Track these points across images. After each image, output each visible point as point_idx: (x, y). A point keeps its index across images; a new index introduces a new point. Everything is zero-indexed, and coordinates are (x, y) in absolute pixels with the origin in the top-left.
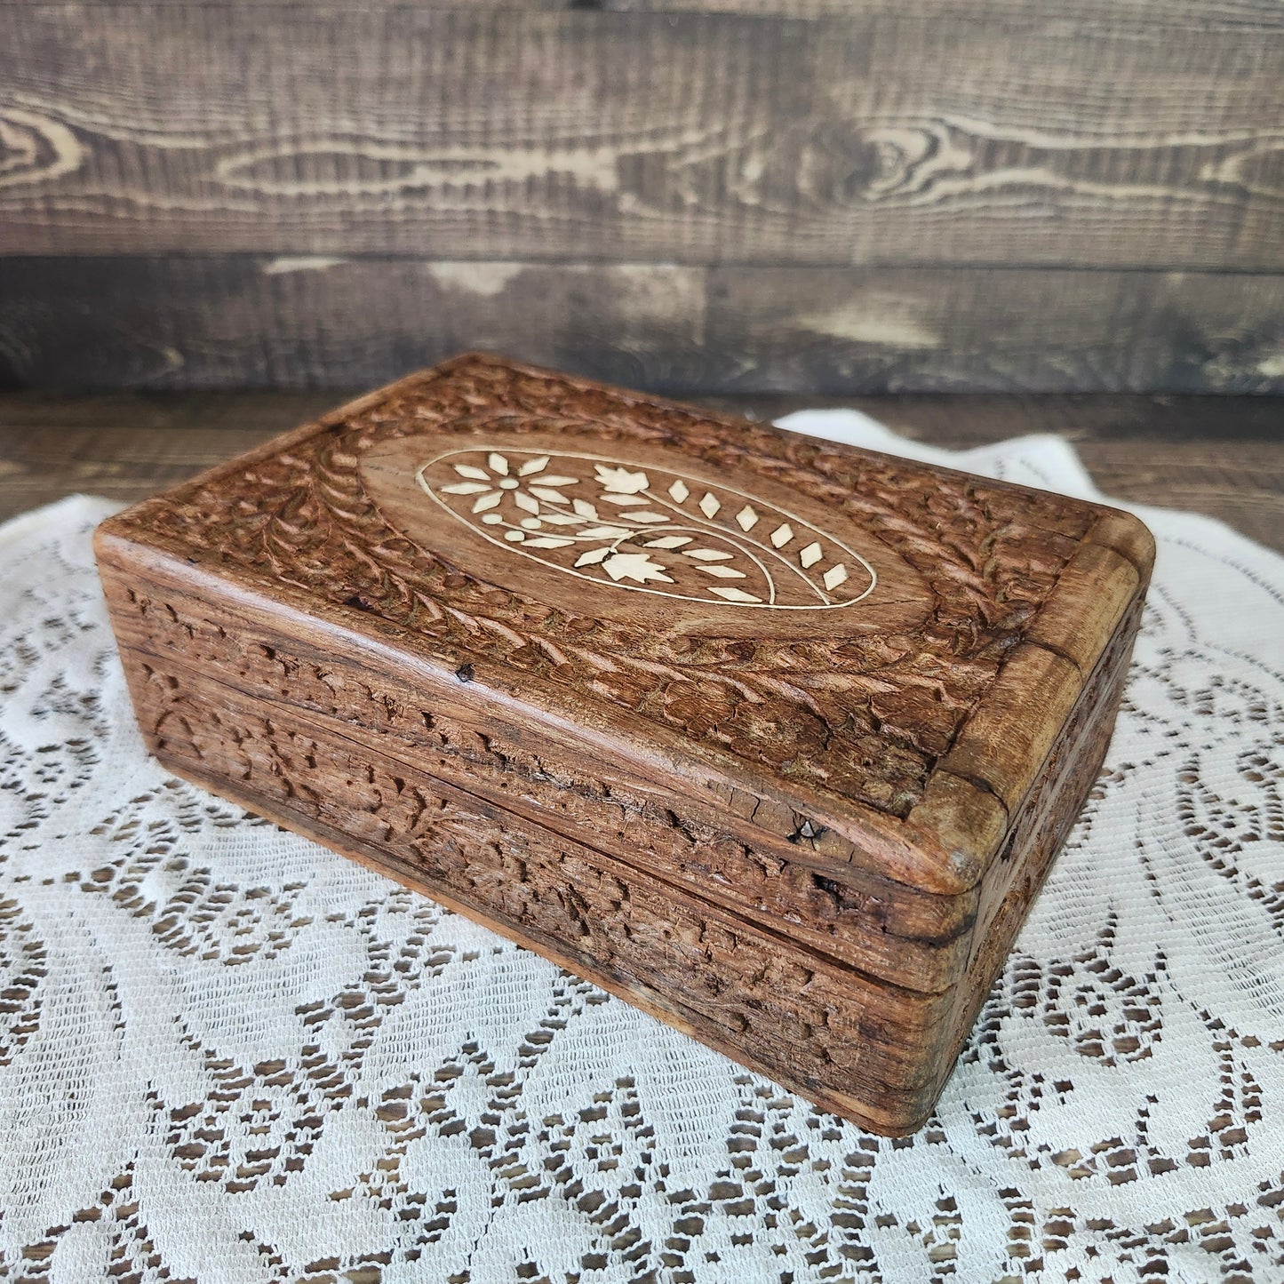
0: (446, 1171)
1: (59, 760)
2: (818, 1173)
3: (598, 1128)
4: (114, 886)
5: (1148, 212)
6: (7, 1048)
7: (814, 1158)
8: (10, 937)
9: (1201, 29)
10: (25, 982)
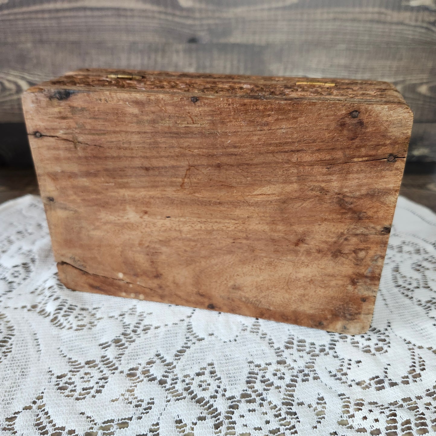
0: (150, 392)
1: (19, 270)
2: (277, 390)
3: (202, 378)
4: (38, 310)
7: (275, 385)
8: (3, 324)
10: (8, 338)
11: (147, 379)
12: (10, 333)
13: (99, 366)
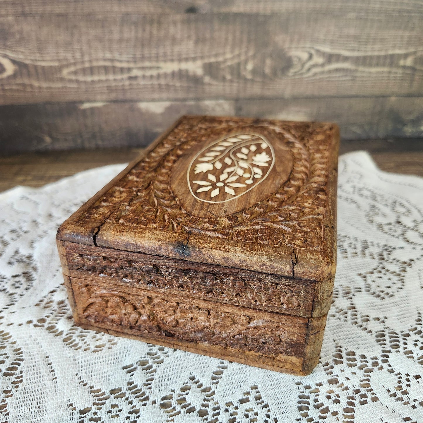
1: (20, 280)
2: (335, 417)
3: (247, 406)
4: (46, 325)
5: (382, 77)
6: (11, 390)
7: (332, 411)
8: (8, 347)
9: (398, 15)
10: (16, 364)
11: (184, 410)
12: (17, 357)
13: (127, 396)
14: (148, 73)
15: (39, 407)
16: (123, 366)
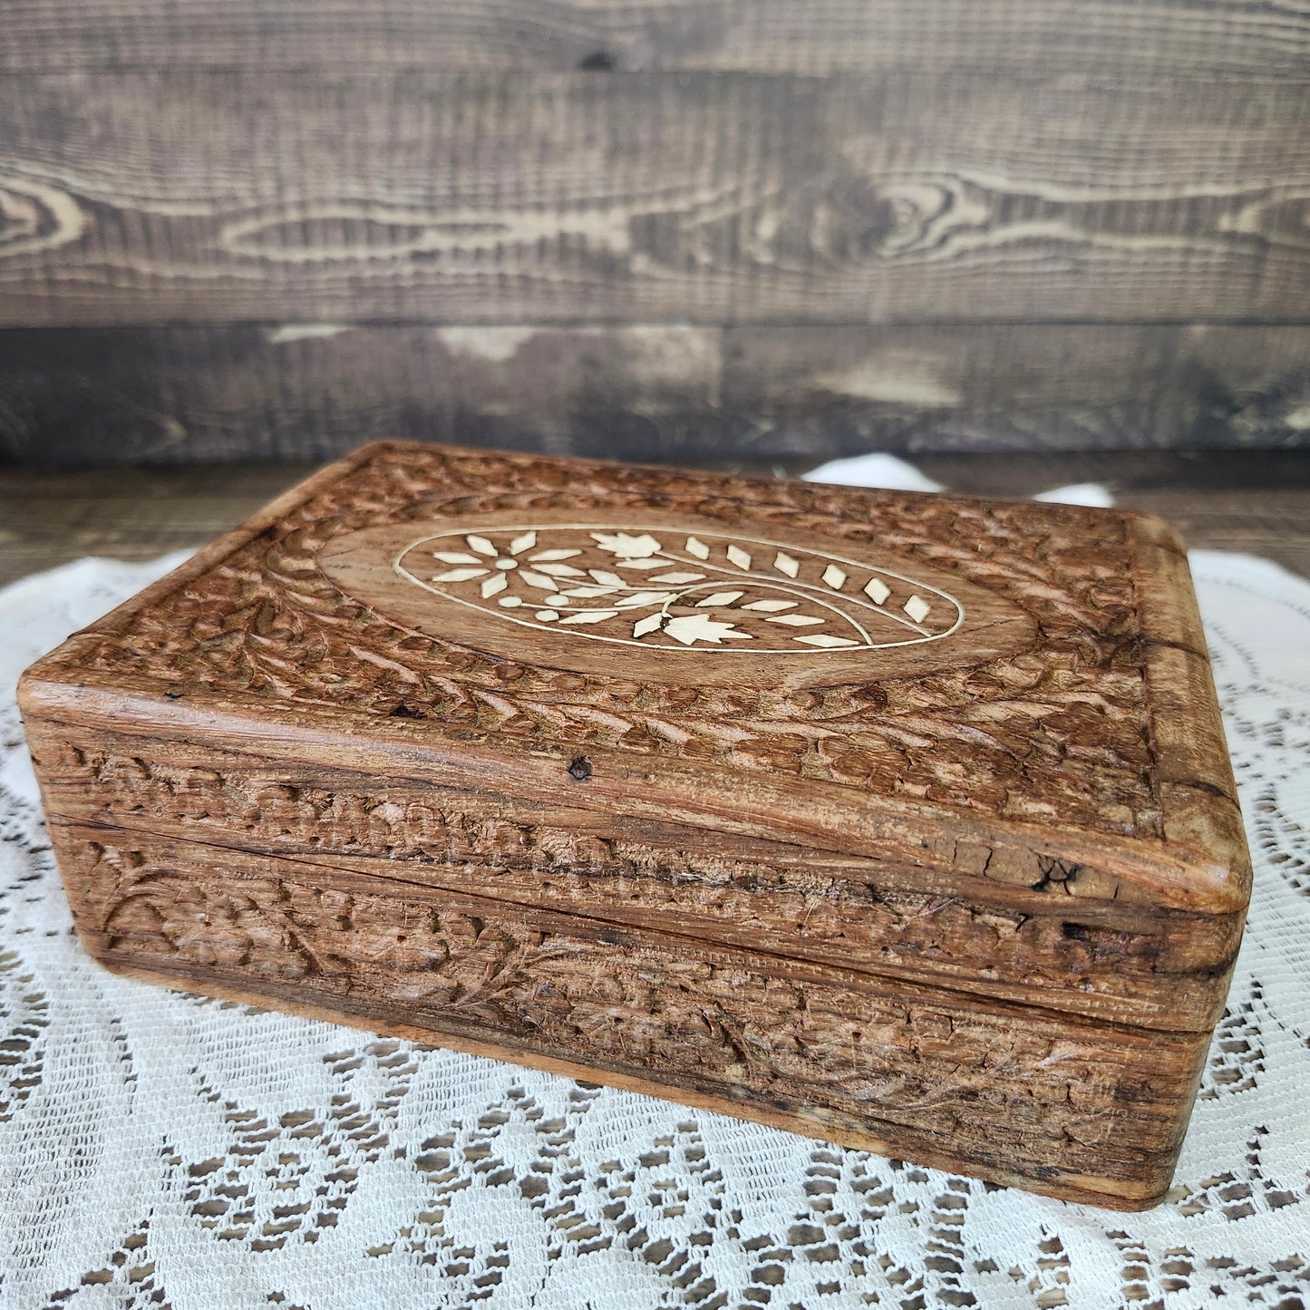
0: (495, 1223)
3: (661, 1173)
5: (1166, 264)
6: (7, 1104)
8: (9, 988)
9: (1212, 80)
10: (26, 1032)
11: (482, 1176)
12: (33, 1015)
13: (326, 1133)
14: (470, 243)
15: (79, 1153)
16: (324, 1054)
